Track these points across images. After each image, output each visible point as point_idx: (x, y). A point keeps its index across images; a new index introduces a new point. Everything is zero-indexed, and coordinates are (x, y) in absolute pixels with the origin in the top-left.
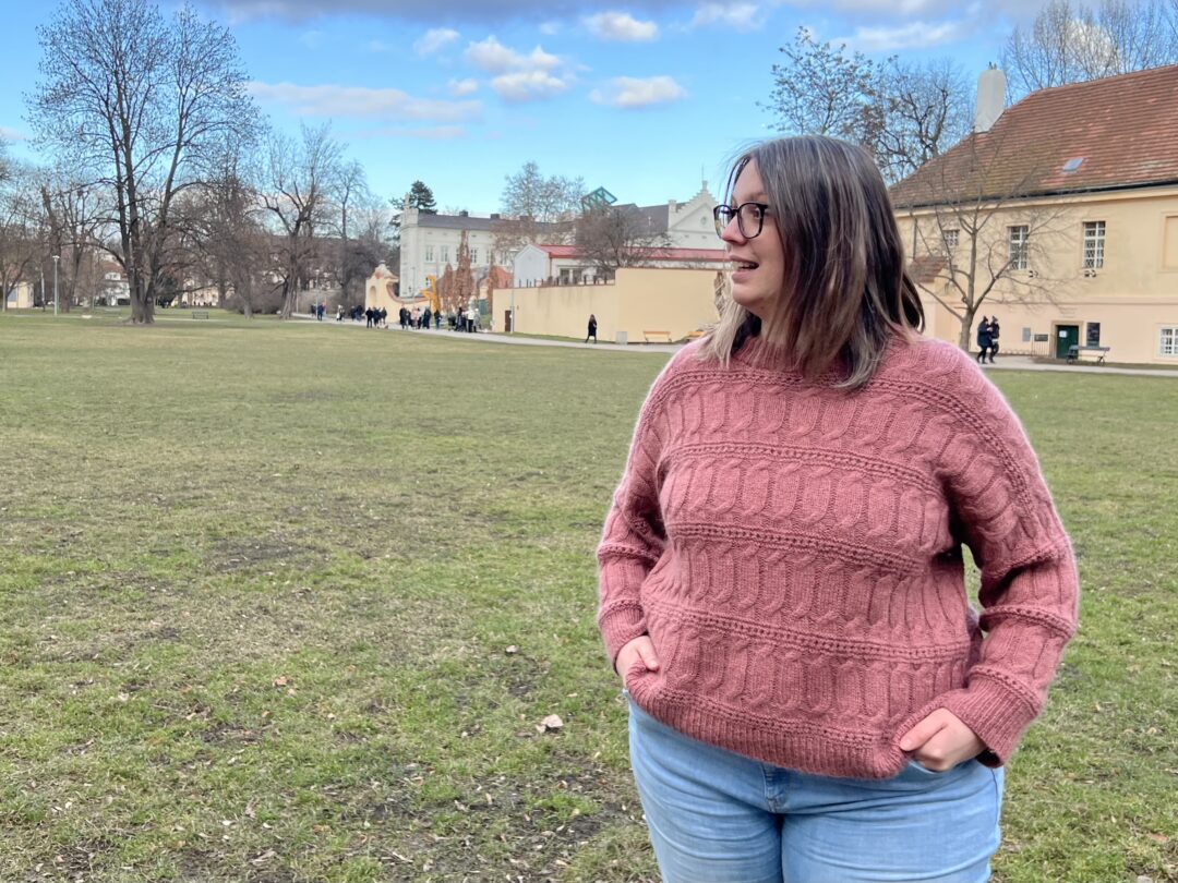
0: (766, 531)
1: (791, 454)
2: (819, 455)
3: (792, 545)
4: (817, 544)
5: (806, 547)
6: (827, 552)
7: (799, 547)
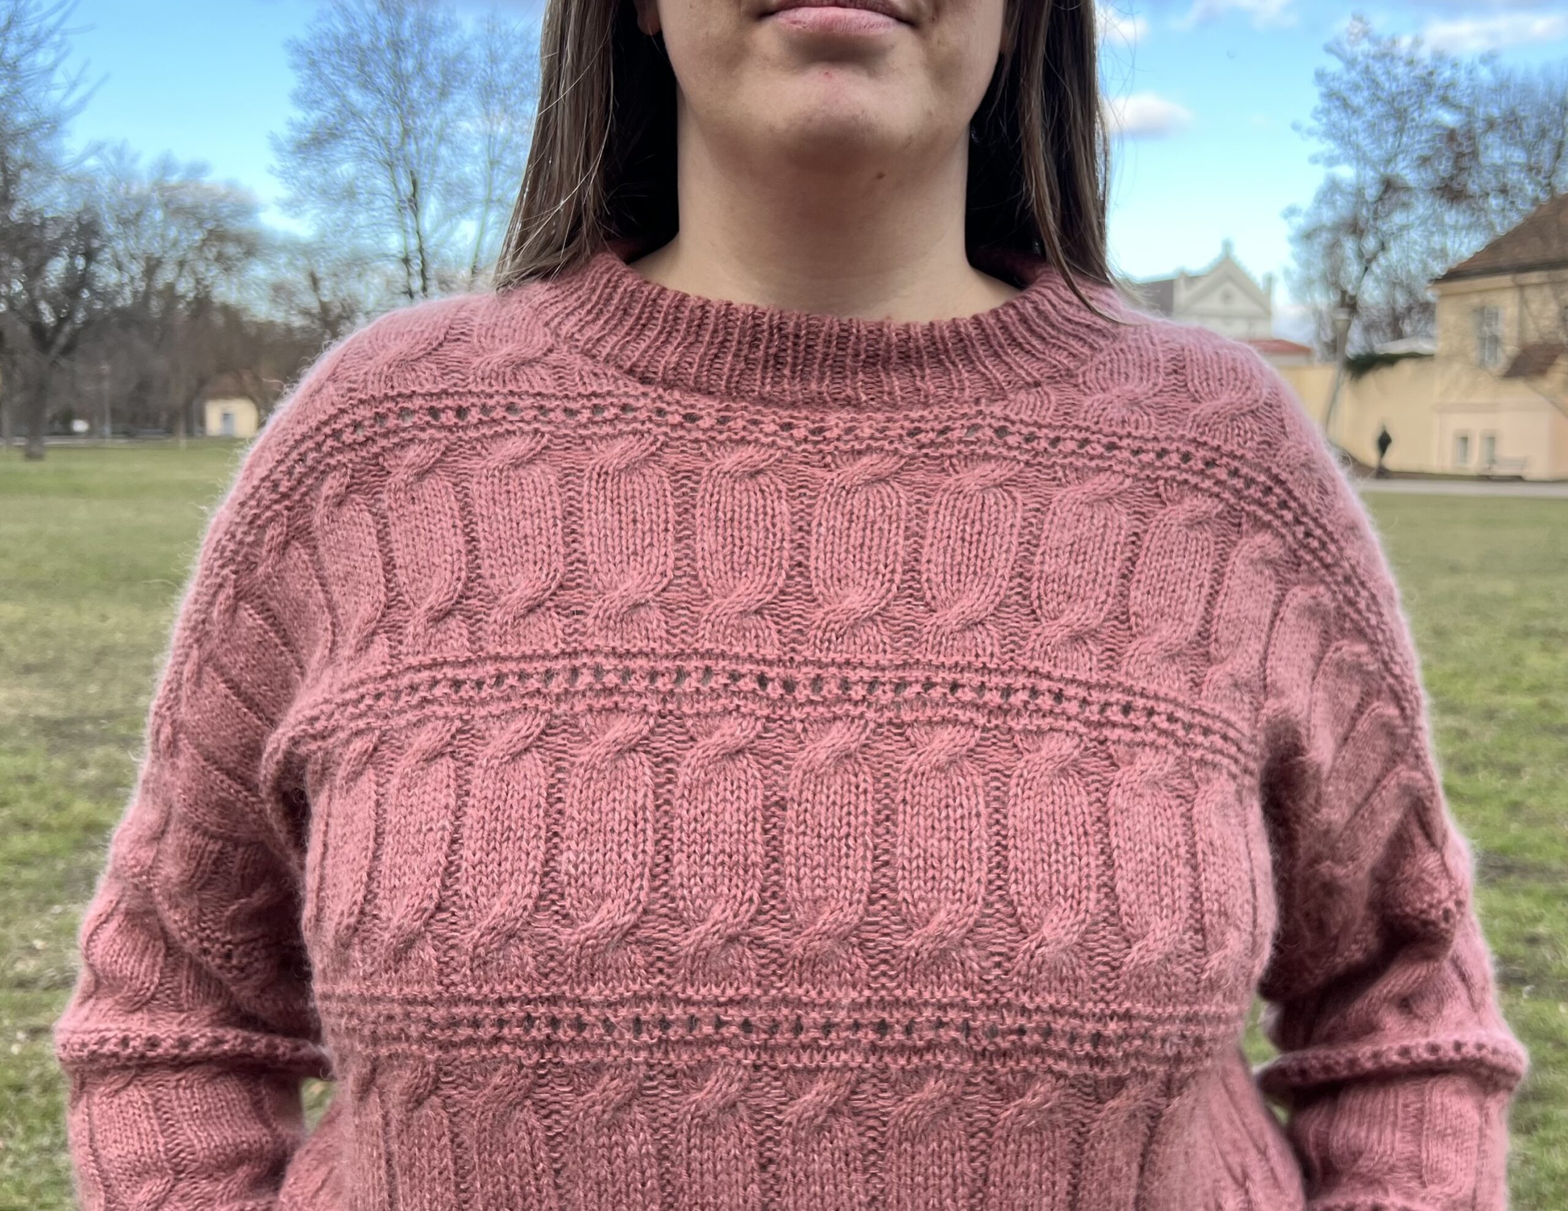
0: (774, 1004)
1: (832, 688)
2: (929, 685)
3: (874, 1048)
4: (967, 1029)
5: (930, 1046)
6: (1004, 1054)
7: (901, 1049)
